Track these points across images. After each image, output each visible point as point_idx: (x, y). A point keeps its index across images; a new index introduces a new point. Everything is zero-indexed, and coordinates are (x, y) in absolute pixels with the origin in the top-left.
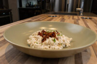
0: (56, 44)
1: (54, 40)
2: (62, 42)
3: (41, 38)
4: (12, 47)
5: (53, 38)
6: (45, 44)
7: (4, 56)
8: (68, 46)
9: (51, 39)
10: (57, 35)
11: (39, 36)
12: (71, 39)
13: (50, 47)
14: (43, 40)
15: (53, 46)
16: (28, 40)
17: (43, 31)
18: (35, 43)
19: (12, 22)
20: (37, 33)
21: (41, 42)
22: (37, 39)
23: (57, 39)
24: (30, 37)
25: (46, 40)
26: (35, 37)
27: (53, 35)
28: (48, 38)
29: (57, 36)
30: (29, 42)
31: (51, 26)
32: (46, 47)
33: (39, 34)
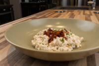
0: (64, 45)
1: (63, 41)
2: (72, 42)
3: (47, 38)
4: (15, 49)
5: (61, 38)
6: (52, 45)
7: (6, 60)
8: (78, 46)
9: (58, 39)
10: (65, 34)
11: (45, 35)
12: (82, 38)
13: (57, 49)
14: (50, 41)
15: (62, 48)
16: (32, 41)
17: (50, 30)
18: (40, 44)
19: (14, 20)
20: (43, 33)
21: (47, 42)
22: (43, 39)
23: (66, 39)
24: (34, 37)
25: (53, 40)
26: (41, 37)
27: (61, 34)
28: (55, 37)
29: (65, 36)
30: (33, 43)
31: (58, 23)
32: (53, 48)
33: (45, 33)
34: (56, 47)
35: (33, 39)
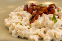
10: (56, 10)
11: (25, 12)
13: (45, 32)
18: (17, 23)
21: (28, 21)
23: (58, 17)
25: (37, 18)
28: (41, 15)
29: (57, 13)
30: (7, 22)
33: (27, 9)
35: (8, 17)
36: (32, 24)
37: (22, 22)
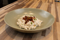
0: (32, 25)
2: (36, 24)
5: (31, 22)
6: (27, 25)
7: (5, 31)
8: (39, 26)
10: (33, 20)
11: (23, 20)
13: (29, 27)
15: (31, 27)
16: (17, 22)
17: (26, 17)
20: (22, 18)
21: (24, 23)
22: (22, 22)
23: (33, 22)
27: (31, 19)
28: (28, 21)
32: (27, 26)
34: (29, 26)
36: (26, 24)
37: (23, 24)
